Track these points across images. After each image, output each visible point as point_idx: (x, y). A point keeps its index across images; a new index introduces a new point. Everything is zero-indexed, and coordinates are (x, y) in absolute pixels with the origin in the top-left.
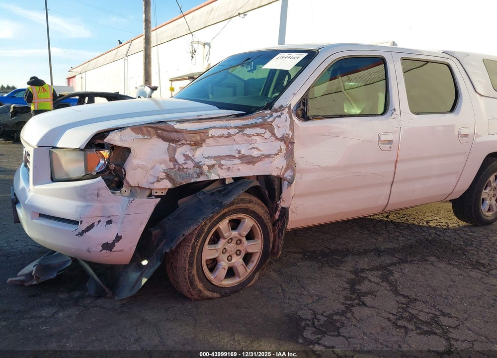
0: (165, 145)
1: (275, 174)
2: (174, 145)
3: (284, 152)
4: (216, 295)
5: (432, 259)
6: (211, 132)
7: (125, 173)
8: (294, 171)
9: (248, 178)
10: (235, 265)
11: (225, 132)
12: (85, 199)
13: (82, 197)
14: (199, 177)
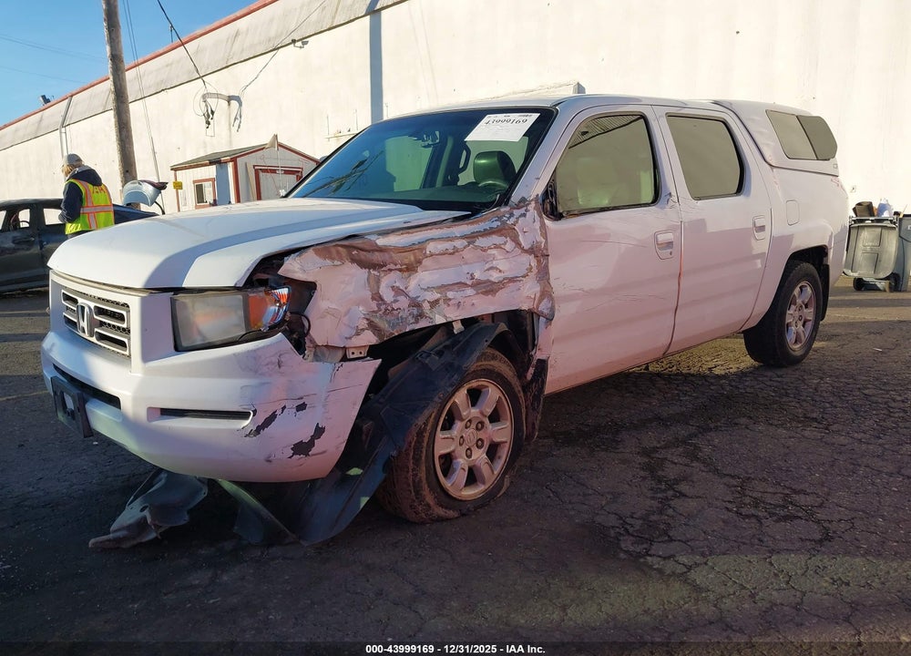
0: (363, 273)
1: (525, 307)
2: (376, 273)
3: (535, 270)
4: (451, 513)
5: (743, 421)
6: (431, 247)
7: (310, 326)
8: (551, 299)
9: (482, 317)
10: (477, 463)
11: (448, 245)
12: (256, 372)
13: (251, 370)
14: (417, 322)
